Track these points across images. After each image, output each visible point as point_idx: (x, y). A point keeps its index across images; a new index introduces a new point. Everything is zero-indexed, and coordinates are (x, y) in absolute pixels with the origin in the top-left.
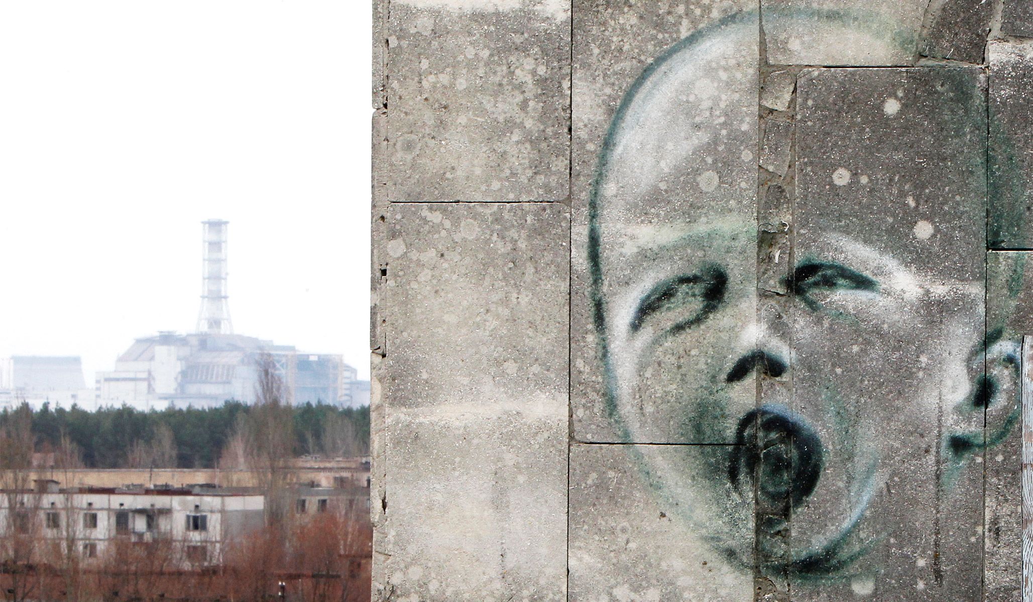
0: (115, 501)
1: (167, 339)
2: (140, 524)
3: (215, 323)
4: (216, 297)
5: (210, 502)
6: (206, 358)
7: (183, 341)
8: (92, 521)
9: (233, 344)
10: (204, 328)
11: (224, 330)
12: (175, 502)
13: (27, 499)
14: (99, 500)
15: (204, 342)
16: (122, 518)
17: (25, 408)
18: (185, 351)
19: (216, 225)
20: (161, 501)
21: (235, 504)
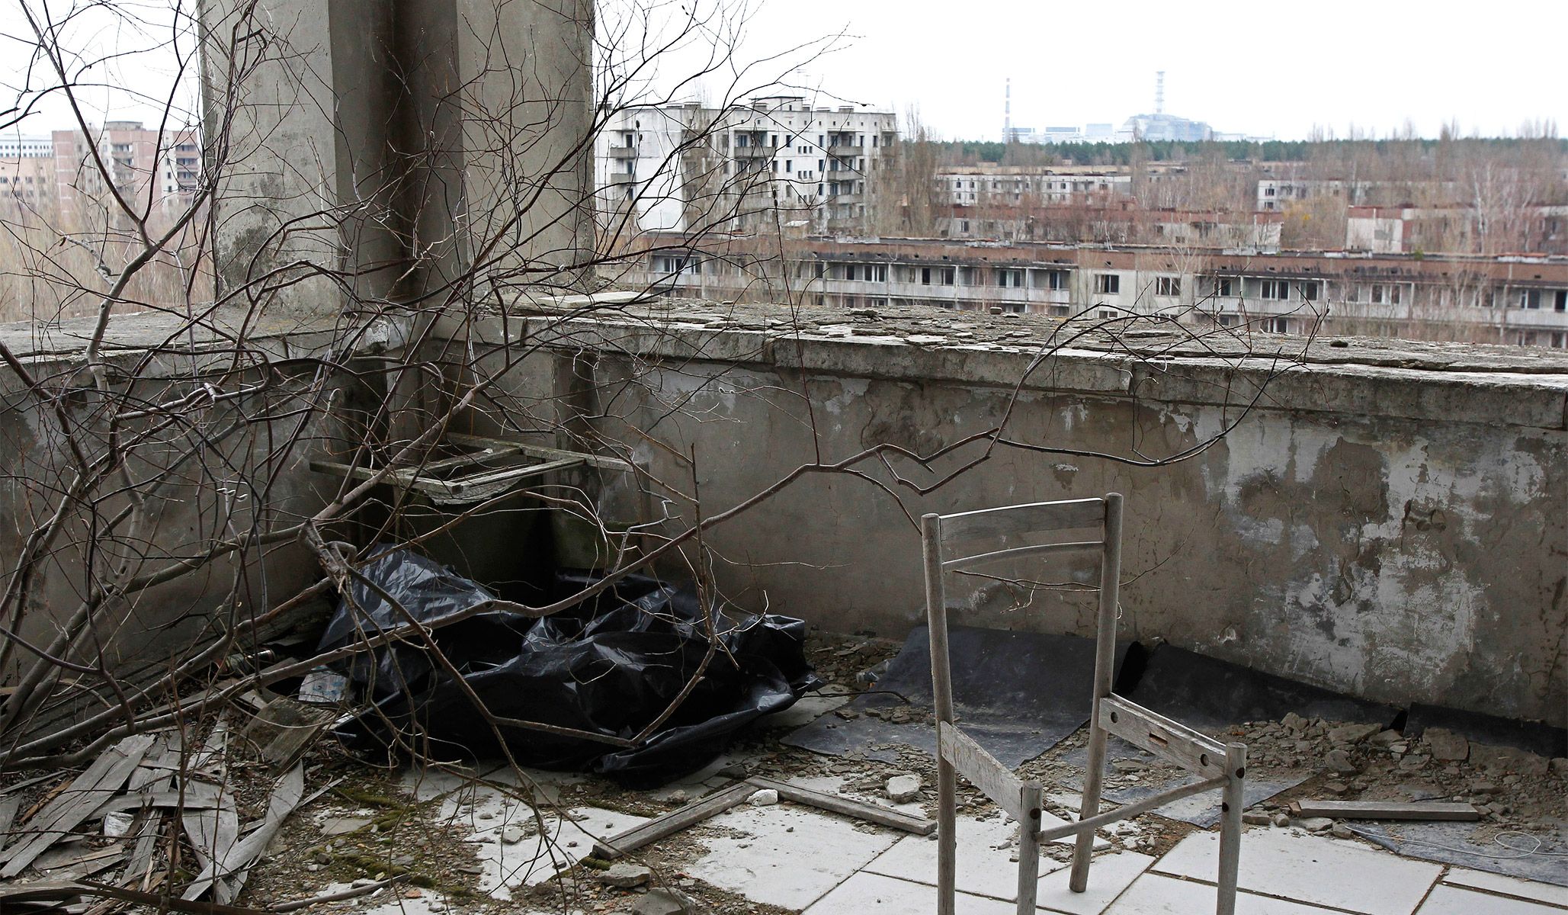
0: (1073, 178)
1: (1141, 116)
2: (1082, 187)
3: (1159, 110)
4: (1160, 100)
5: (1109, 179)
6: (1155, 123)
7: (1147, 117)
8: (1064, 186)
9: (1166, 118)
10: (1155, 112)
11: (1163, 113)
12: (1095, 179)
13: (1037, 177)
14: (1067, 178)
15: (1155, 118)
16: (1075, 184)
17: (1064, 143)
18: (1147, 121)
19: (1161, 73)
20: (1090, 178)
21: (1118, 179)
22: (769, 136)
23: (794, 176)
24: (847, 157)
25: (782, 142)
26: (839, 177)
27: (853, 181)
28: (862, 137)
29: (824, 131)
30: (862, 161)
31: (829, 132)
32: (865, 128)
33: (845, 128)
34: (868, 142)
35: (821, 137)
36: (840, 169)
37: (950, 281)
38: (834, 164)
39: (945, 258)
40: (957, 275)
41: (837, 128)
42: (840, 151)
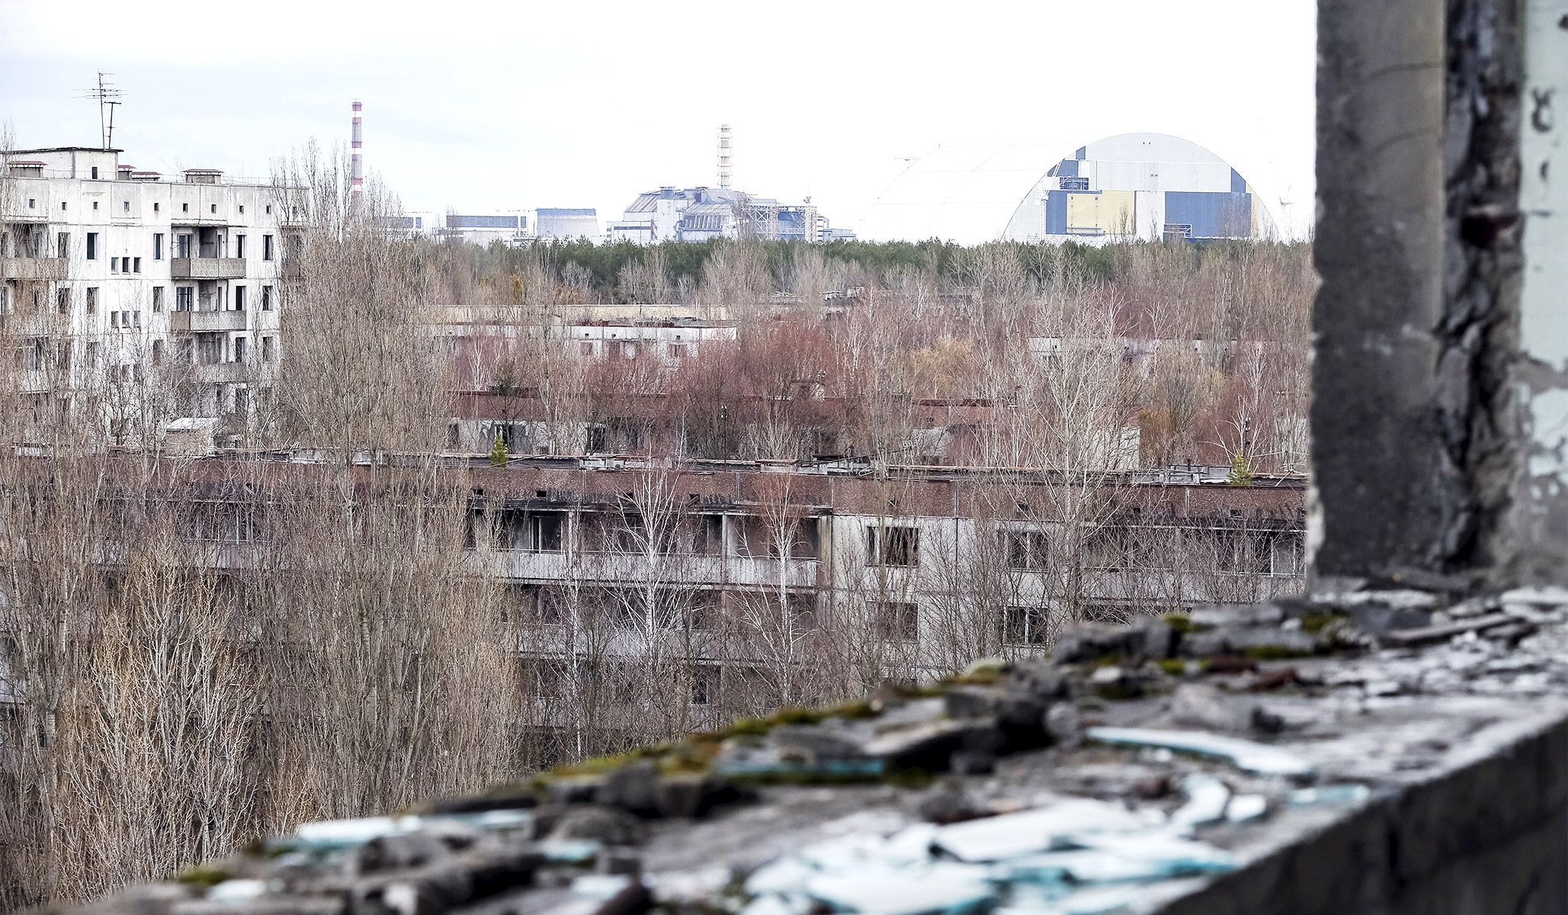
0: (608, 332)
1: (667, 193)
2: (630, 352)
5: (689, 334)
6: (700, 210)
7: (681, 195)
8: (588, 349)
12: (659, 333)
14: (594, 332)
15: (698, 196)
16: (614, 347)
18: (683, 203)
20: (648, 333)
21: (710, 334)
22: (54, 231)
23: (102, 322)
24: (213, 282)
25: (77, 246)
26: (197, 325)
27: (226, 333)
28: (240, 238)
29: (163, 223)
30: (240, 290)
31: (174, 227)
32: (247, 219)
33: (208, 219)
34: (254, 248)
35: (158, 237)
36: (196, 307)
37: (551, 542)
38: (184, 295)
39: (541, 494)
40: (571, 529)
41: (191, 218)
42: (201, 268)
